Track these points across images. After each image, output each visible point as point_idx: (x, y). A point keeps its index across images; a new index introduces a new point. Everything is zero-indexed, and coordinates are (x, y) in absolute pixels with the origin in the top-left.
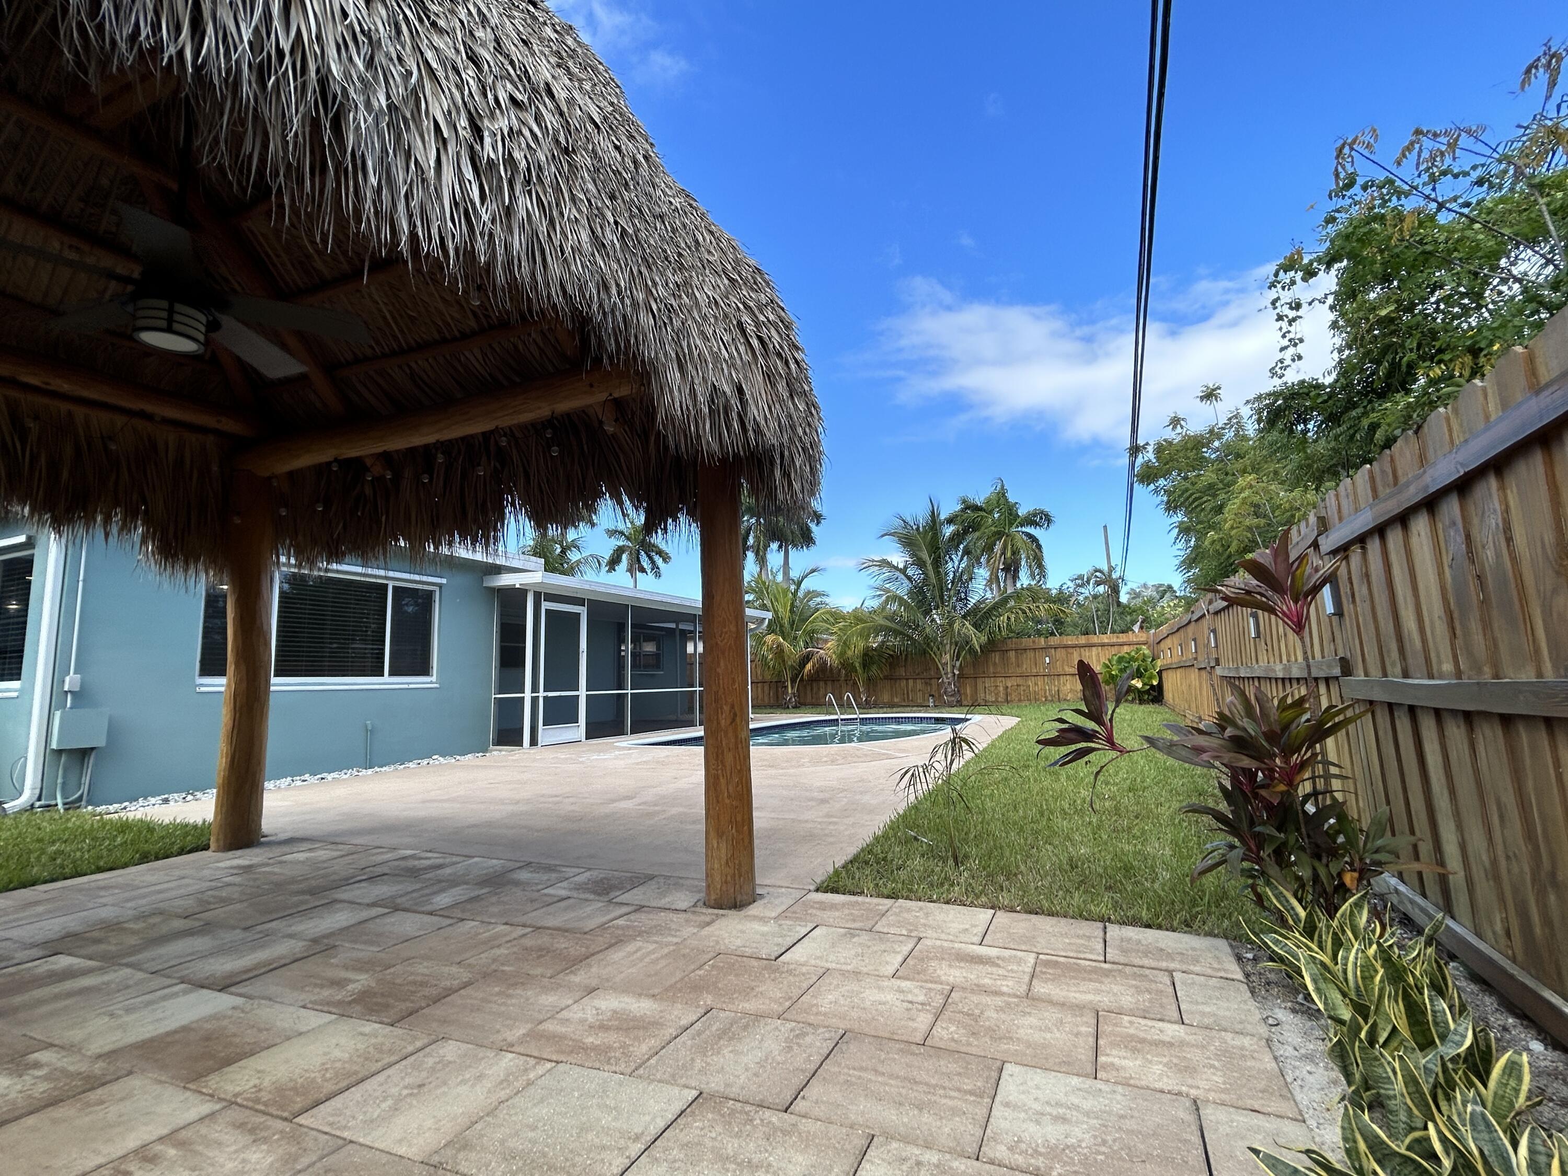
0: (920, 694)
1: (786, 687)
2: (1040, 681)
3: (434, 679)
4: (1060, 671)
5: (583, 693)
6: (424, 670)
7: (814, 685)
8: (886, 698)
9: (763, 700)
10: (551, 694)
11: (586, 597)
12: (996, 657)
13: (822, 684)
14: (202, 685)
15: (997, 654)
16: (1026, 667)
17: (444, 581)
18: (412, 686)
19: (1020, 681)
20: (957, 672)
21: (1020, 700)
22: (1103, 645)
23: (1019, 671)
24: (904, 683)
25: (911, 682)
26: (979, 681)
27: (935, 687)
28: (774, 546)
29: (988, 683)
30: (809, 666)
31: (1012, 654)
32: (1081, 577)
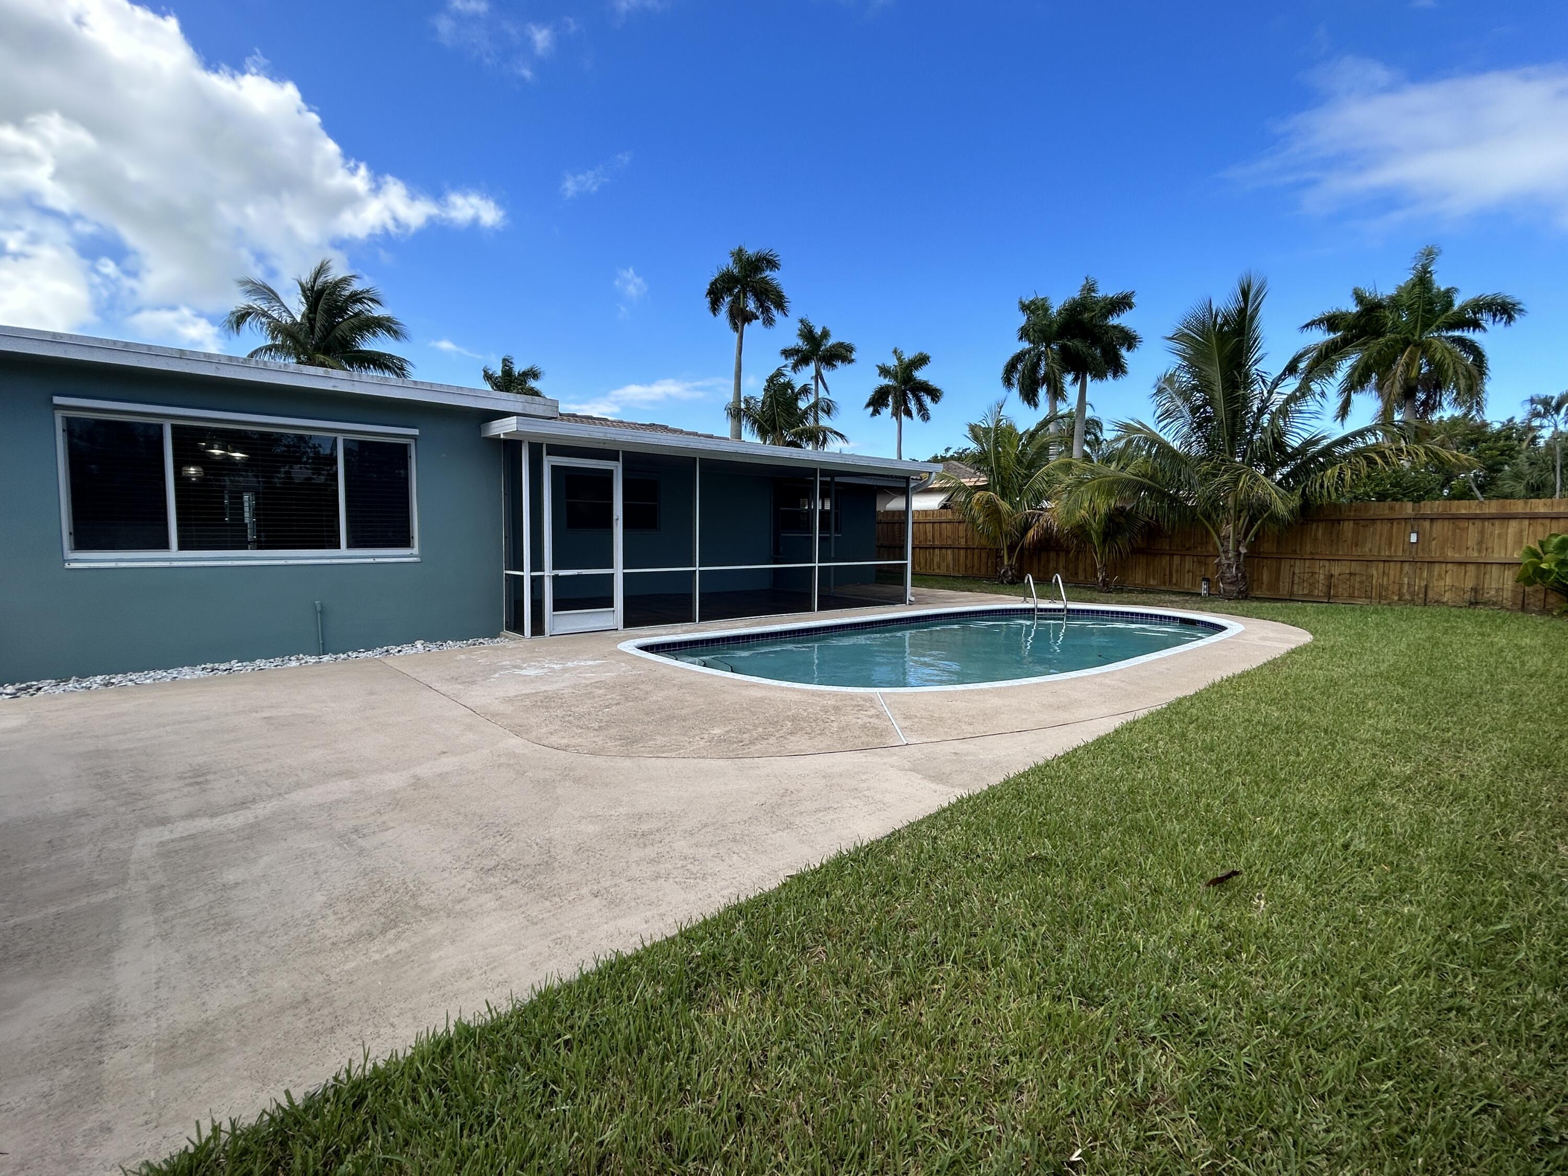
0: (1188, 577)
1: (1002, 557)
2: (1393, 570)
3: (415, 550)
4: (1436, 555)
5: (618, 571)
6: (405, 542)
7: (1044, 555)
8: (1138, 577)
9: (979, 569)
10: (562, 573)
11: (621, 449)
12: (1319, 530)
13: (1053, 555)
14: (76, 560)
15: (1322, 526)
16: (1368, 548)
17: (416, 432)
18: (378, 560)
19: (1355, 567)
20: (1243, 550)
21: (1352, 596)
22: (1533, 518)
23: (1357, 552)
24: (1165, 560)
25: (1177, 559)
26: (1285, 565)
27: (1211, 569)
28: (1069, 378)
29: (1299, 567)
30: (1031, 533)
31: (1348, 527)
32: (1546, 402)
